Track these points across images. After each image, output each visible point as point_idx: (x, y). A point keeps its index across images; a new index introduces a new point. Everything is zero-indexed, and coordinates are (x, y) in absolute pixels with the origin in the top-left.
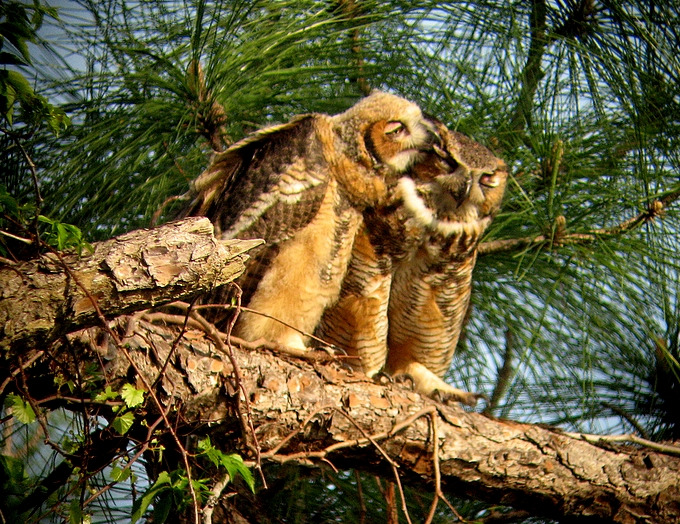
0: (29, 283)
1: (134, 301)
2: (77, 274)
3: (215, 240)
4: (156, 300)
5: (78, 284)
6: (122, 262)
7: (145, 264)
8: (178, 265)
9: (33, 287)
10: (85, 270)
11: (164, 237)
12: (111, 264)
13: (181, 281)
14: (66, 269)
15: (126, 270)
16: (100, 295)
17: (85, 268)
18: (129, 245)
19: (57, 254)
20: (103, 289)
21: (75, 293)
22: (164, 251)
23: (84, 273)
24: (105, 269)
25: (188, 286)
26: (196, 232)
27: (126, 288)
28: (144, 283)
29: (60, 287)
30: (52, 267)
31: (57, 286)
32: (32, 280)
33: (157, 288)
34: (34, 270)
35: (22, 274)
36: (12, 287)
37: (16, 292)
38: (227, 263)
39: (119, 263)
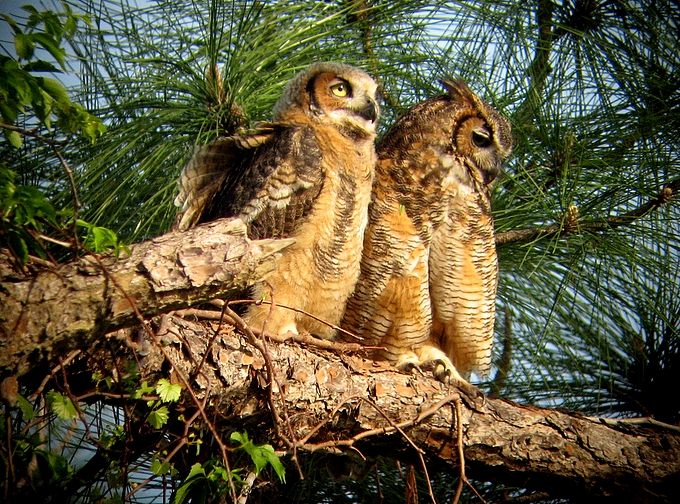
0: (69, 286)
1: (171, 301)
2: (115, 275)
3: (249, 240)
4: (192, 299)
5: (117, 286)
6: (158, 263)
7: (181, 265)
8: (213, 265)
9: (73, 290)
10: (123, 272)
11: (199, 238)
12: (148, 265)
13: (216, 281)
14: (105, 272)
15: (162, 271)
16: (138, 296)
17: (123, 269)
18: (165, 247)
19: (96, 257)
20: (141, 290)
21: (114, 295)
22: (199, 252)
23: (122, 275)
24: (143, 271)
25: (223, 285)
26: (229, 233)
27: (163, 289)
28: (180, 283)
29: (98, 289)
30: (91, 270)
31: (96, 288)
32: (71, 282)
33: (192, 288)
34: (73, 273)
35: (63, 277)
36: (52, 290)
37: (56, 295)
38: (261, 263)
39: (156, 265)
